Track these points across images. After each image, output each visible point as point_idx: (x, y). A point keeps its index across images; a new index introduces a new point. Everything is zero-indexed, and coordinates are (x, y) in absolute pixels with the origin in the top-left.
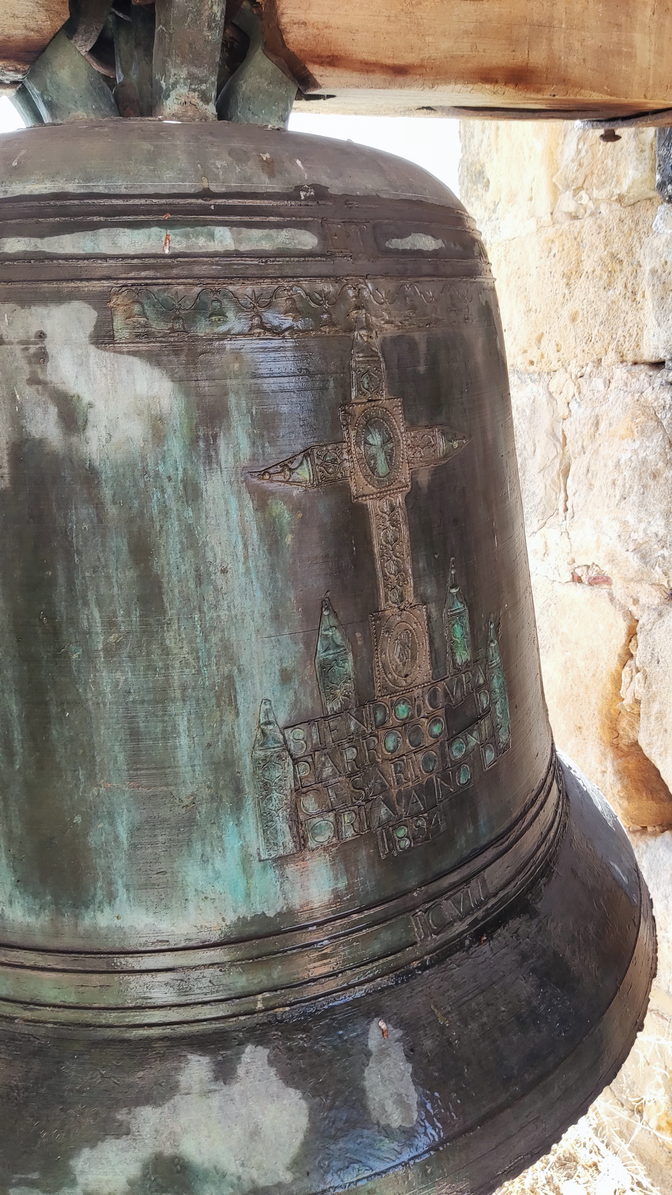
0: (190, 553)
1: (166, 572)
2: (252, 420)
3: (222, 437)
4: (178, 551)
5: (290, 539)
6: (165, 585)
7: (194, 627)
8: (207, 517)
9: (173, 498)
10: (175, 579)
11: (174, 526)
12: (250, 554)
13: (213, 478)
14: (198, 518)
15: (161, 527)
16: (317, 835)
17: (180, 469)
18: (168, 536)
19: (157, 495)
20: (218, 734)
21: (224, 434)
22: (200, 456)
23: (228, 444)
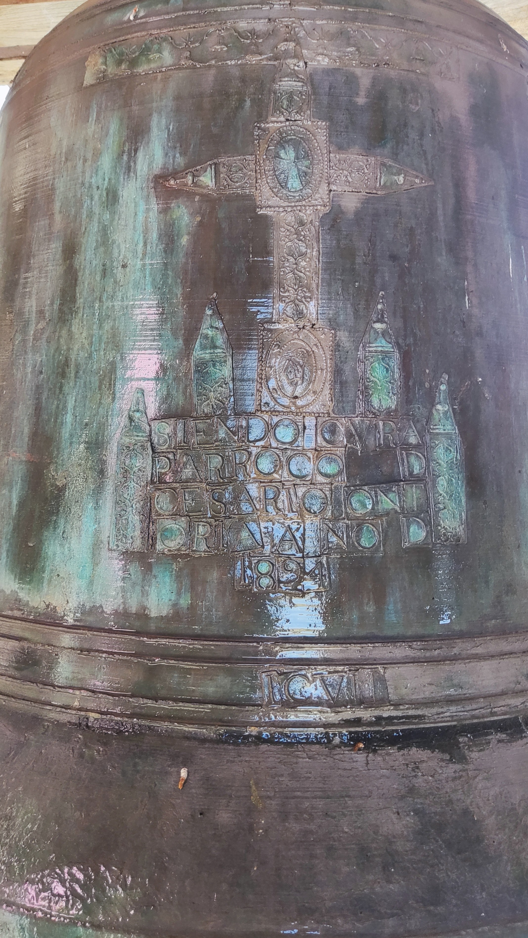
0: (102, 249)
1: (82, 267)
2: (168, 135)
3: (141, 150)
4: (93, 249)
5: (185, 240)
6: (80, 278)
7: (94, 314)
8: (119, 219)
9: (98, 204)
10: (87, 272)
11: (94, 227)
12: (148, 252)
13: (129, 185)
14: (112, 220)
15: (86, 229)
16: (167, 538)
17: (107, 179)
18: (89, 235)
19: (87, 203)
20: (94, 416)
21: (144, 148)
22: (122, 167)
23: (146, 155)
